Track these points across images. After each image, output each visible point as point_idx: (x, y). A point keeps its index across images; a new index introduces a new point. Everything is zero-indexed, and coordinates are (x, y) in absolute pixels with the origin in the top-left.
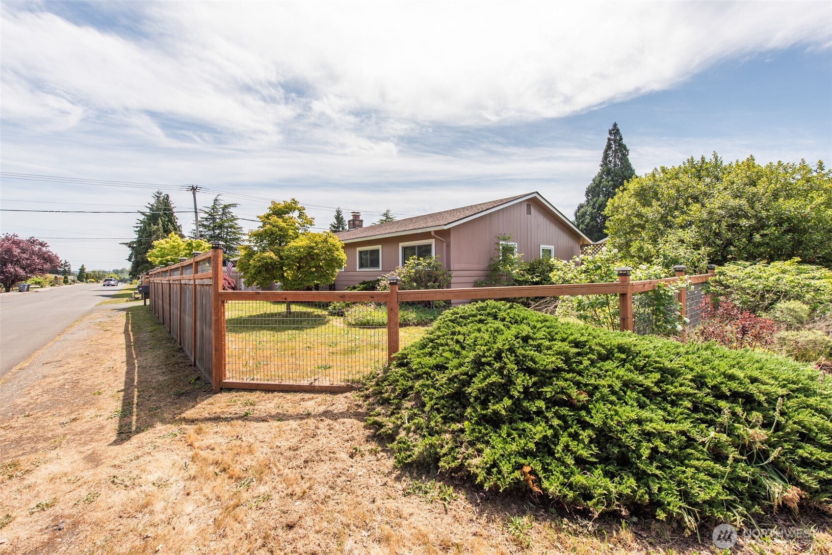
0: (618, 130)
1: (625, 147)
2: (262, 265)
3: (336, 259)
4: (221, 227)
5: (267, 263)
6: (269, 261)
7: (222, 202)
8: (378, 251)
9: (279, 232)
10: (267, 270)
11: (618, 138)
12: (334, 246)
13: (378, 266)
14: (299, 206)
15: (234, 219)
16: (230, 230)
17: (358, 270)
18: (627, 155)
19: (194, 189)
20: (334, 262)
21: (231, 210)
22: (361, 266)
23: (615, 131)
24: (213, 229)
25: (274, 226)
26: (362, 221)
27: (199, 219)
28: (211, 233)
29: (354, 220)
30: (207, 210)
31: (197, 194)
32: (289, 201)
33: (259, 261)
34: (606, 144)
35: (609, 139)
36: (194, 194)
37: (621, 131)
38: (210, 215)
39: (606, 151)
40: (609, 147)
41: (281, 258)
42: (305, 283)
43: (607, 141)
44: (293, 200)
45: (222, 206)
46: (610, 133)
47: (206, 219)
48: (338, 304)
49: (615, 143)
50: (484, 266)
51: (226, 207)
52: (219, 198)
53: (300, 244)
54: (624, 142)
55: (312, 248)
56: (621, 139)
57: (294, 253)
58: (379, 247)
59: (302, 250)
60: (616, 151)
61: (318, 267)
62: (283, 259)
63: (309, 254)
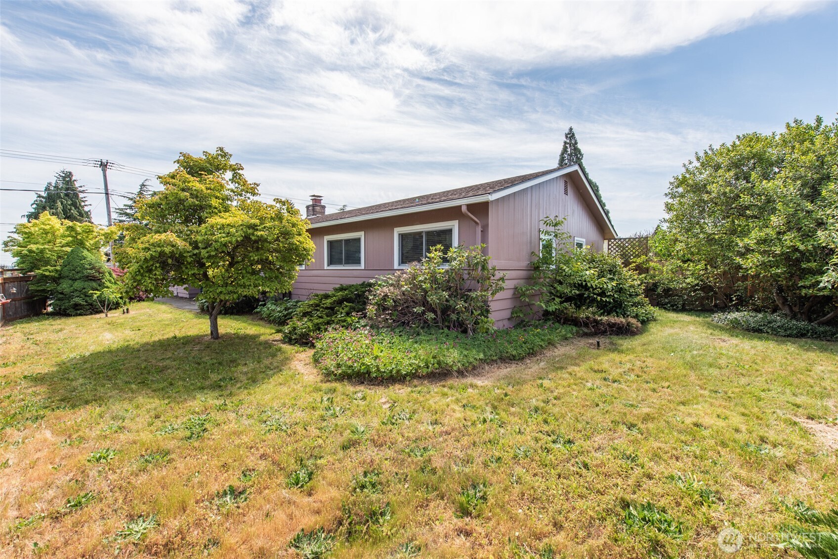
0: (573, 135)
1: (579, 151)
2: (152, 258)
3: (297, 249)
5: (162, 254)
6: (167, 250)
8: (358, 240)
9: (191, 200)
10: (164, 265)
11: (573, 142)
12: (294, 225)
13: (358, 262)
14: (232, 162)
17: (326, 267)
18: (582, 159)
19: (104, 166)
20: (293, 254)
22: (331, 262)
23: (570, 135)
25: (183, 190)
26: (324, 207)
29: (313, 206)
30: (131, 196)
31: (108, 172)
32: (213, 151)
33: (147, 249)
34: (562, 147)
35: (565, 143)
36: (104, 171)
37: (576, 136)
39: (562, 154)
40: (565, 150)
41: (195, 245)
42: (240, 290)
43: (563, 144)
44: (221, 149)
46: (567, 137)
47: (131, 207)
48: (299, 324)
49: (570, 146)
50: (524, 264)
53: (230, 220)
54: (579, 146)
55: (253, 227)
56: (576, 143)
57: (219, 236)
58: (361, 234)
59: (233, 230)
60: (570, 155)
61: (265, 262)
62: (197, 247)
63: (247, 238)
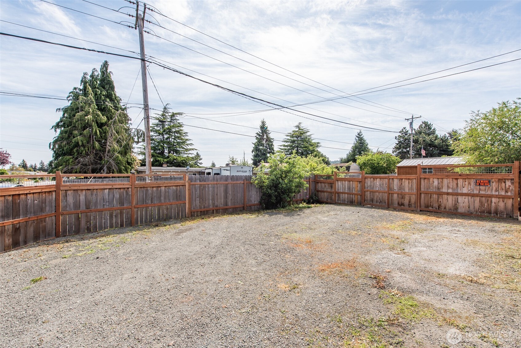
4: (169, 131)
7: (171, 111)
15: (180, 126)
16: (176, 135)
21: (178, 117)
24: (163, 135)
27: (151, 125)
28: (161, 137)
30: (158, 117)
38: (160, 121)
45: (170, 114)
47: (157, 125)
51: (173, 115)
52: (168, 106)
